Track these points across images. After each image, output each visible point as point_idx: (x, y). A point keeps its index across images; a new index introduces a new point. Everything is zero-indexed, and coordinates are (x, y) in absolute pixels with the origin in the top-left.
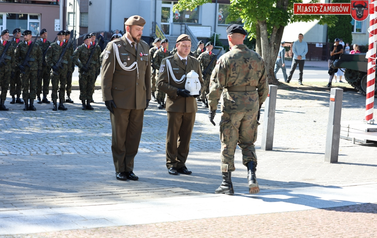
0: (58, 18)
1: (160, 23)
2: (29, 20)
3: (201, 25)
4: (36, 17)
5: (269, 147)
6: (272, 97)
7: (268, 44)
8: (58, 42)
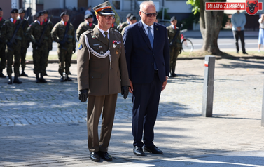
5: (209, 114)
6: (211, 67)
7: (211, 17)
8: (12, 19)
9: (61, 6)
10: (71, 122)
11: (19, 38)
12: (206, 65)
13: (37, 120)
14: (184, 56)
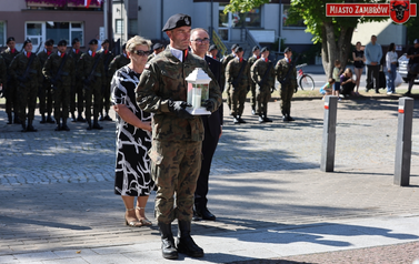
0: (103, 25)
1: (217, 28)
2: (71, 29)
3: (264, 29)
4: (78, 26)
5: (330, 169)
6: (332, 109)
7: (336, 49)
8: (90, 52)
9: (158, 37)
11: (99, 75)
12: (326, 107)
14: (303, 96)
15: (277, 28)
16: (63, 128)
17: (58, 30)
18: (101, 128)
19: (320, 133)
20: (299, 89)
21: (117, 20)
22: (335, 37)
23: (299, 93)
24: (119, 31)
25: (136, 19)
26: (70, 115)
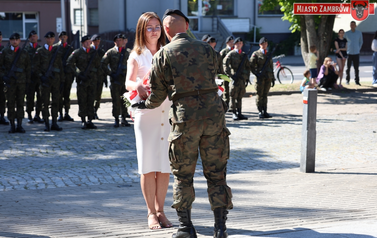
0: (60, 16)
2: (25, 21)
3: (236, 17)
4: (32, 17)
5: (310, 169)
6: (312, 104)
7: (316, 37)
8: (46, 46)
9: (122, 28)
10: (121, 182)
11: (57, 70)
12: (305, 102)
13: (77, 179)
14: (281, 90)
15: (251, 16)
16: (19, 130)
17: (11, 22)
18: (60, 129)
19: (299, 130)
20: (277, 82)
21: (75, 10)
22: (316, 24)
23: (277, 87)
24: (78, 22)
25: (97, 9)
26: (26, 115)
